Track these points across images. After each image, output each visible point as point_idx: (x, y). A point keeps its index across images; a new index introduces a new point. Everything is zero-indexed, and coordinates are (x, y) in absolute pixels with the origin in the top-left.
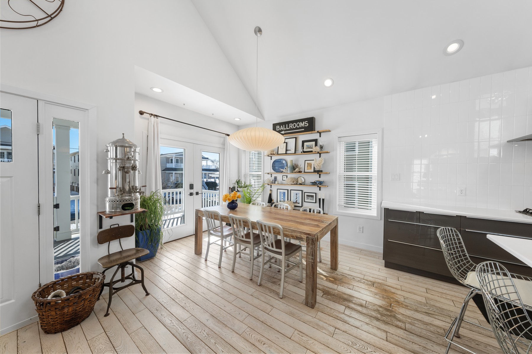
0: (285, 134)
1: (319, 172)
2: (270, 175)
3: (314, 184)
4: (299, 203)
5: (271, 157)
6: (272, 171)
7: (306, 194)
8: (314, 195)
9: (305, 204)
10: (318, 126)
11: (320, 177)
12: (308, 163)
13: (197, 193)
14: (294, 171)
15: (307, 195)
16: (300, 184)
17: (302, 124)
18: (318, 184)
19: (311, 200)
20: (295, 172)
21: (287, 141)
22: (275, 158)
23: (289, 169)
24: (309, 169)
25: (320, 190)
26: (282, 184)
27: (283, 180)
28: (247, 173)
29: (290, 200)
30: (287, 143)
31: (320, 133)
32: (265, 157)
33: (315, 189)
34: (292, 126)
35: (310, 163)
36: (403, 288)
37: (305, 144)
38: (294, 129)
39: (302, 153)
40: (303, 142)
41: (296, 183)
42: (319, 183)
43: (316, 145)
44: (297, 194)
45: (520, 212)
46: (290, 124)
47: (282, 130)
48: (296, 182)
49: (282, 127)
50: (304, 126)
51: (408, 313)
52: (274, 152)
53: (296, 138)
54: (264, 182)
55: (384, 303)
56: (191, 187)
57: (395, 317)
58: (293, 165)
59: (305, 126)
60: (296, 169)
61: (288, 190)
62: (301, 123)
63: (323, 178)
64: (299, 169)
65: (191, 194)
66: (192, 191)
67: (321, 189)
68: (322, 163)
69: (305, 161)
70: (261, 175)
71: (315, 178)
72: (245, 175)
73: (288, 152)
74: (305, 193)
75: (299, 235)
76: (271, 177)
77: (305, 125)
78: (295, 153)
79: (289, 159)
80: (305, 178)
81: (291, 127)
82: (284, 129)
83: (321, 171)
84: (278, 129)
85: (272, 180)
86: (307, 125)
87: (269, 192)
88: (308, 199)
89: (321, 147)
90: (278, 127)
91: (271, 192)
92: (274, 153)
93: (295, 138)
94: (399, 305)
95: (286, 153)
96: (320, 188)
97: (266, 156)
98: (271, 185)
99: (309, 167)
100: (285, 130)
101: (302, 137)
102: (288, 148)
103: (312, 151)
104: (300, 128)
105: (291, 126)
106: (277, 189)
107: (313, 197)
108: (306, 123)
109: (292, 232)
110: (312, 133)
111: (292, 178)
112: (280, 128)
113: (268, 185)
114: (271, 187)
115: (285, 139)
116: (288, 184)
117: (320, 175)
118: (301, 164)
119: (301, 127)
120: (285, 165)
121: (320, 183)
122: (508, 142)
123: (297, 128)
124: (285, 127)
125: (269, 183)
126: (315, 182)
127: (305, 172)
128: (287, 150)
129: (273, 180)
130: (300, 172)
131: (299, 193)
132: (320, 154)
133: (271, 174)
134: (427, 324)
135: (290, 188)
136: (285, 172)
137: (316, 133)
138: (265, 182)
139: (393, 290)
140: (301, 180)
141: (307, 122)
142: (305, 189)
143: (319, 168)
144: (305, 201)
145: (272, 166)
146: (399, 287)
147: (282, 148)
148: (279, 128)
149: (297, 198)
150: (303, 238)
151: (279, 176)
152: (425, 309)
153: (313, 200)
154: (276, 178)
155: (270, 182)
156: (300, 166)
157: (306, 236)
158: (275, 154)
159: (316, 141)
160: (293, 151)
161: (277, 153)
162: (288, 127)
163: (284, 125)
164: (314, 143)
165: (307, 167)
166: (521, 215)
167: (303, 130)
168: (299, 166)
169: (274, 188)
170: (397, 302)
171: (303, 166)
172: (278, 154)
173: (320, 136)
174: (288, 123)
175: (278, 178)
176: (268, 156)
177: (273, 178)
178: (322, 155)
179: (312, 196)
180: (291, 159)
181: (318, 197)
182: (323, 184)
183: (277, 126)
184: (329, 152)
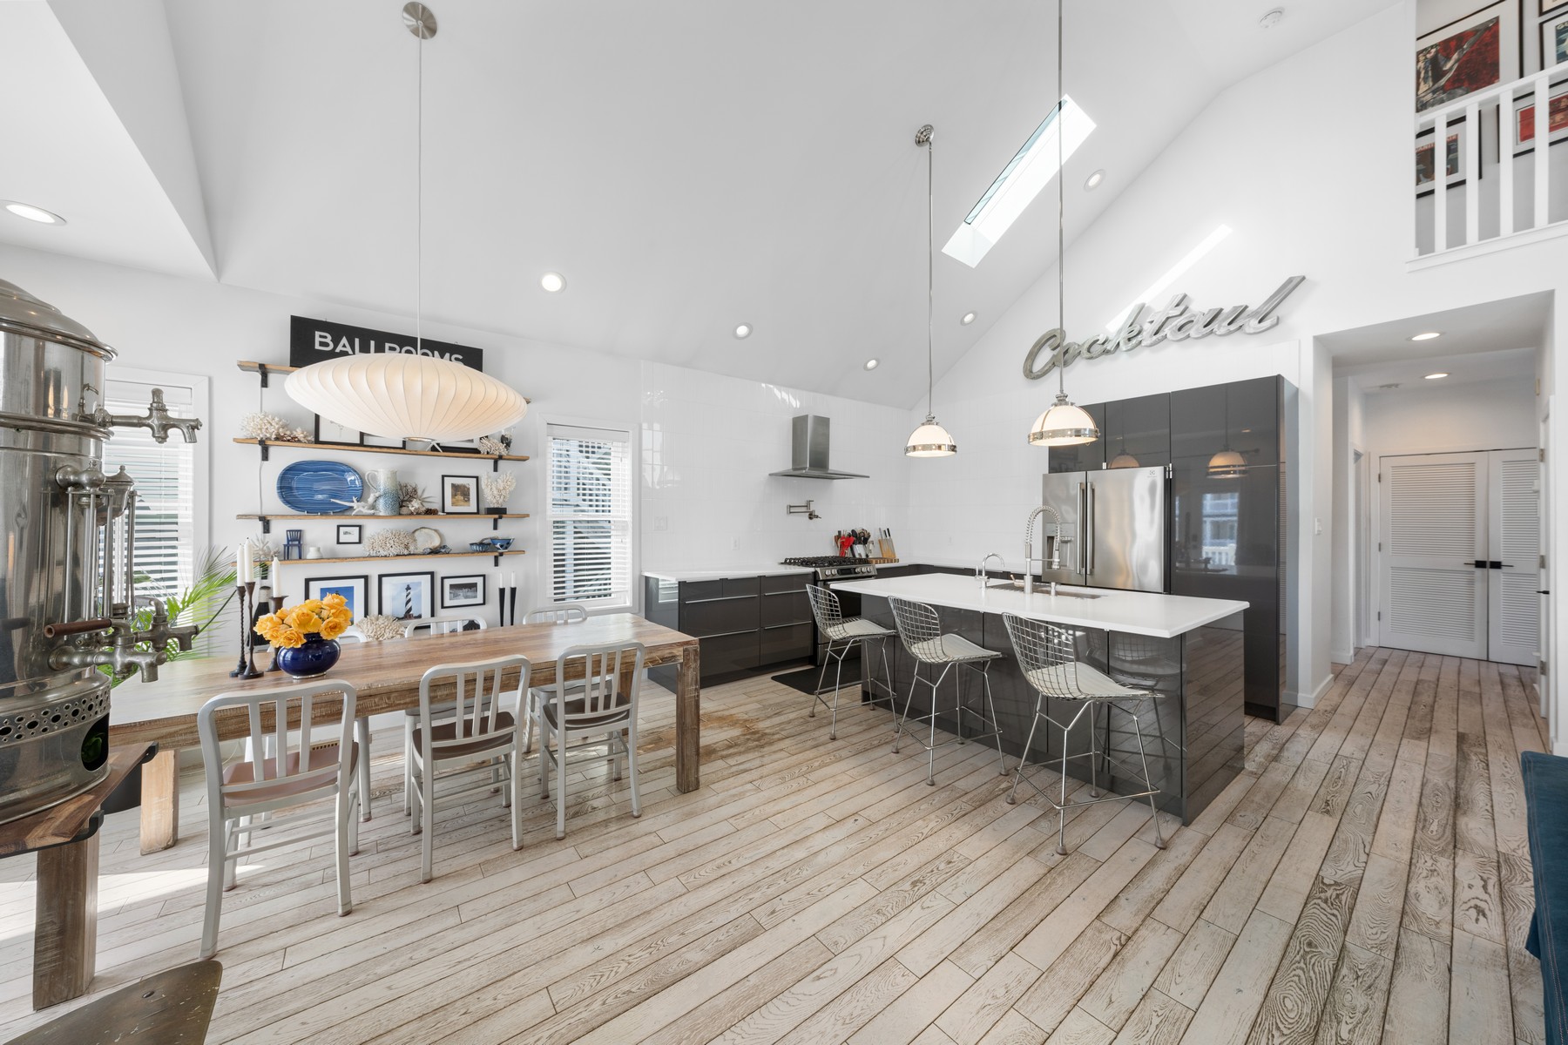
2: (260, 524)
3: (484, 547)
4: (420, 617)
5: (266, 448)
7: (448, 583)
8: (479, 581)
9: (444, 614)
11: (495, 528)
14: (404, 510)
15: (452, 586)
19: (466, 597)
22: (284, 457)
23: (379, 502)
24: (462, 503)
25: (497, 564)
26: (334, 558)
27: (338, 543)
29: (380, 612)
33: (483, 564)
35: (465, 486)
36: (731, 706)
39: (432, 450)
41: (413, 548)
44: (408, 588)
45: (782, 563)
46: (386, 345)
49: (344, 340)
51: (767, 723)
52: (285, 431)
55: (741, 730)
57: (766, 734)
58: (400, 487)
60: (409, 501)
61: (366, 578)
62: (436, 352)
63: (506, 529)
64: (421, 504)
67: (502, 560)
69: (445, 477)
71: (482, 529)
73: (371, 441)
74: (442, 578)
75: (668, 651)
78: (402, 446)
79: (371, 463)
80: (442, 531)
83: (501, 511)
84: (322, 344)
88: (455, 596)
89: (508, 443)
90: (324, 337)
92: (293, 435)
94: (752, 722)
95: (362, 445)
96: (497, 558)
99: (460, 498)
103: (477, 449)
106: (309, 580)
107: (473, 589)
108: (458, 360)
114: (265, 577)
117: (497, 521)
118: (427, 487)
120: (355, 485)
122: (770, 475)
126: (486, 544)
127: (443, 513)
128: (361, 432)
129: (272, 546)
130: (429, 512)
132: (497, 460)
133: (267, 523)
134: (789, 722)
135: (373, 569)
136: (363, 511)
139: (726, 713)
140: (430, 538)
141: (461, 357)
142: (447, 567)
143: (501, 501)
144: (446, 604)
145: (280, 488)
146: (724, 707)
148: (329, 339)
151: (321, 528)
152: (770, 712)
154: (295, 540)
156: (425, 491)
157: (681, 649)
158: (299, 441)
161: (312, 438)
163: (357, 341)
165: (454, 496)
166: (783, 566)
168: (421, 493)
169: (291, 577)
170: (746, 721)
171: (433, 493)
172: (317, 441)
174: (380, 337)
175: (308, 537)
177: (278, 536)
178: (501, 463)
179: (474, 586)
181: (493, 586)
182: (507, 547)
183: (317, 334)
184: (524, 459)
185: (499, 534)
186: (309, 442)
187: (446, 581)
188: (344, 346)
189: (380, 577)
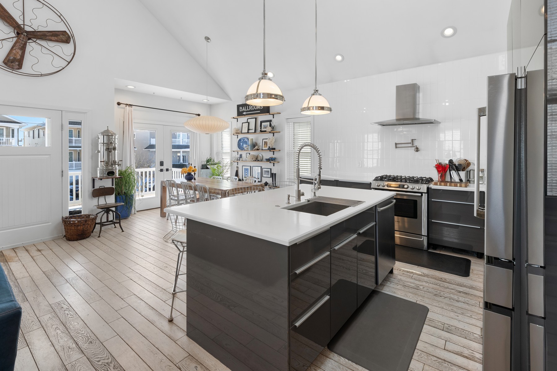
0: (246, 115)
1: (272, 149)
2: (236, 153)
3: (269, 160)
5: (237, 135)
6: (238, 149)
7: (264, 170)
8: (270, 170)
9: (263, 178)
11: (274, 154)
12: (264, 142)
13: (167, 170)
14: (253, 149)
16: (259, 161)
17: (258, 106)
18: (272, 160)
19: (267, 175)
20: (255, 150)
21: (248, 121)
22: (241, 136)
23: (249, 147)
24: (266, 147)
25: (274, 166)
26: (246, 161)
27: (246, 157)
28: (219, 151)
30: (249, 123)
31: (273, 115)
33: (269, 165)
35: (267, 142)
37: (263, 124)
38: (252, 111)
39: (260, 132)
43: (270, 125)
44: (257, 170)
48: (256, 159)
49: (244, 108)
52: (239, 131)
53: (256, 118)
56: (162, 164)
58: (254, 143)
59: (260, 108)
60: (255, 147)
61: (251, 166)
63: (276, 155)
64: (258, 147)
65: (162, 170)
66: (162, 167)
68: (273, 142)
69: (263, 139)
71: (269, 155)
72: (217, 153)
73: (250, 131)
74: (263, 168)
76: (238, 154)
78: (255, 132)
79: (250, 137)
80: (263, 155)
82: (246, 110)
83: (274, 149)
84: (241, 110)
87: (236, 169)
88: (265, 174)
89: (274, 127)
91: (238, 169)
93: (255, 119)
95: (248, 133)
96: (274, 163)
98: (238, 162)
99: (265, 145)
100: (246, 112)
101: (260, 118)
102: (250, 128)
105: (251, 108)
106: (242, 166)
110: (266, 115)
111: (252, 156)
112: (242, 109)
113: (235, 162)
114: (238, 165)
115: (248, 119)
116: (250, 160)
117: (274, 152)
118: (260, 143)
119: (258, 109)
120: (247, 142)
123: (255, 110)
124: (246, 109)
125: (236, 160)
126: (269, 159)
127: (262, 150)
128: (249, 129)
129: (238, 158)
130: (258, 150)
131: (259, 169)
132: (273, 133)
133: (238, 152)
135: (252, 164)
136: (247, 150)
137: (270, 115)
138: (233, 160)
140: (260, 156)
142: (264, 165)
143: (272, 146)
144: (263, 176)
145: (238, 144)
147: (245, 128)
148: (241, 109)
149: (257, 174)
151: (244, 153)
153: (269, 175)
154: (241, 156)
158: (240, 133)
159: (270, 121)
160: (253, 131)
162: (249, 109)
164: (269, 123)
165: (264, 145)
167: (259, 111)
169: (240, 165)
171: (261, 144)
172: (242, 133)
173: (273, 118)
174: (249, 105)
175: (243, 156)
176: (234, 135)
177: (239, 156)
178: (275, 134)
179: (268, 171)
181: (272, 172)
182: (276, 160)
183: (240, 107)
184: (280, 132)
185: (274, 156)
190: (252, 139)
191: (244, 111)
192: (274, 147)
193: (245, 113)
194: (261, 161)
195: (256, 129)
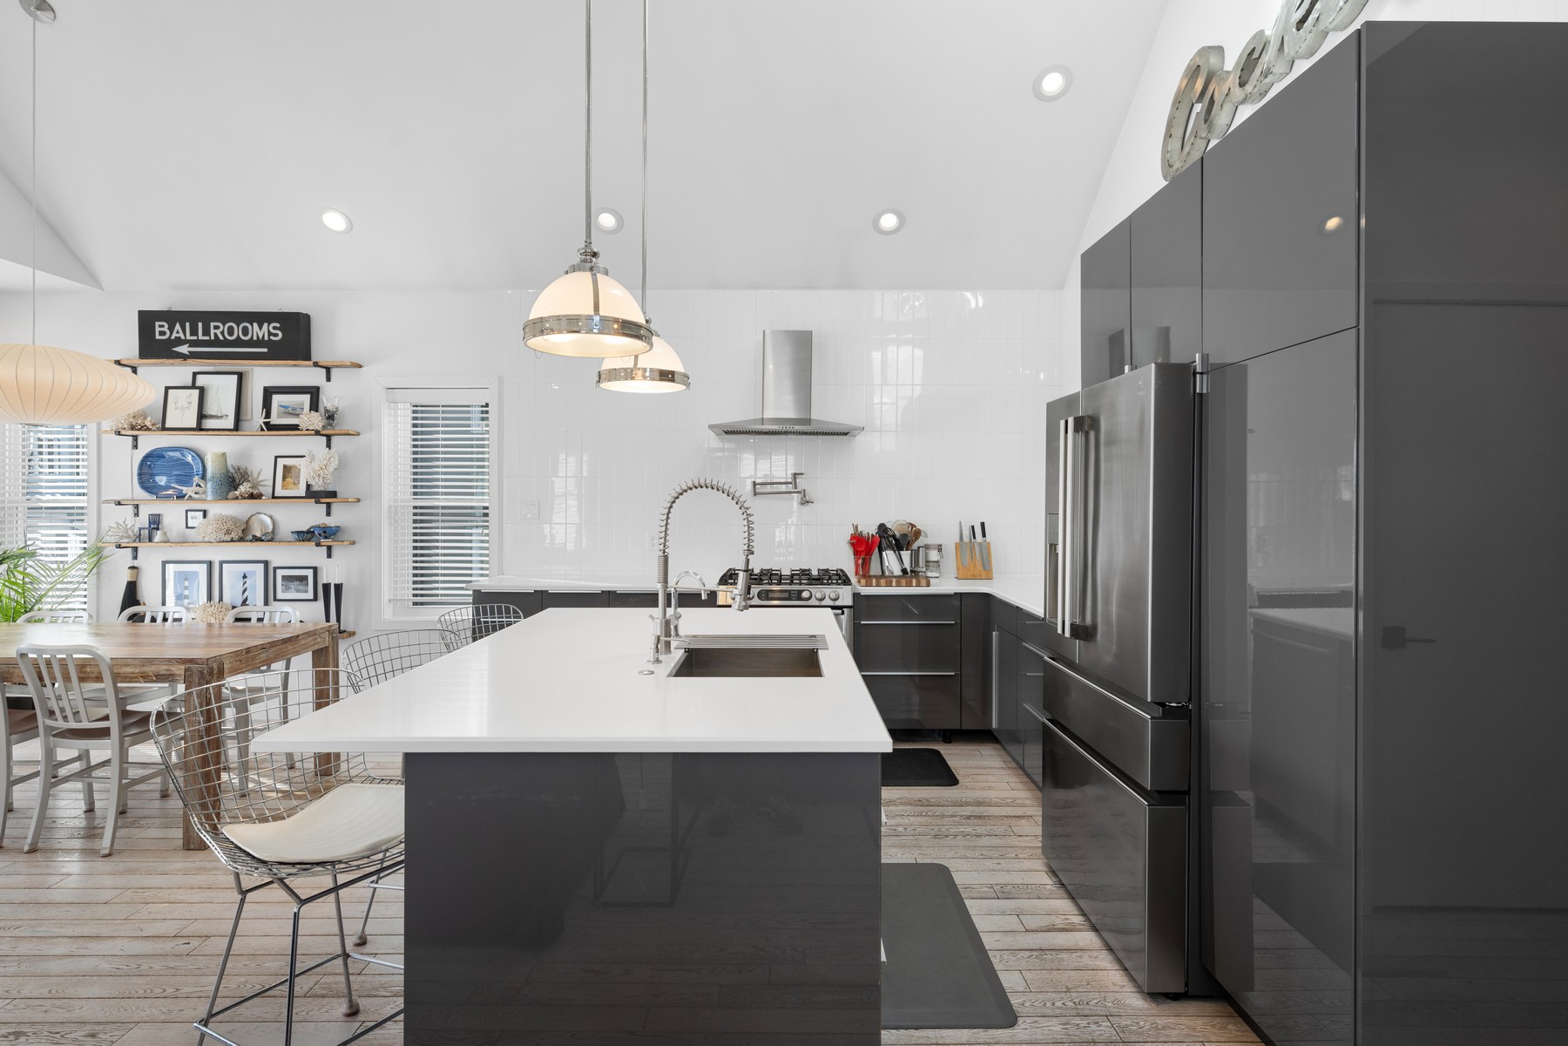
0: (193, 356)
1: (322, 496)
2: (130, 509)
3: (306, 536)
4: (254, 608)
5: (135, 438)
6: (140, 493)
7: (280, 573)
8: (310, 573)
9: (275, 607)
10: (321, 348)
11: (328, 514)
12: (285, 467)
14: (231, 495)
15: (284, 578)
16: (257, 539)
17: (258, 331)
18: (320, 535)
19: (298, 591)
20: (237, 498)
21: (201, 380)
22: (150, 443)
23: (209, 485)
24: (291, 486)
25: (329, 556)
26: (184, 542)
27: (187, 527)
28: (10, 502)
29: (221, 599)
30: (202, 390)
31: (328, 370)
32: (104, 436)
33: (310, 555)
34: (222, 333)
35: (292, 467)
37: (277, 400)
38: (226, 343)
39: (262, 430)
40: (269, 393)
41: (240, 534)
42: (321, 532)
43: (314, 406)
44: (245, 577)
46: (212, 324)
47: (178, 339)
48: (243, 533)
49: (178, 327)
50: (266, 338)
52: (145, 418)
53: (240, 376)
54: (99, 538)
58: (232, 470)
59: (272, 338)
60: (239, 485)
61: (210, 564)
62: (255, 325)
63: (340, 517)
64: (250, 487)
67: (335, 552)
68: (332, 469)
69: (276, 457)
70: (82, 508)
71: (312, 515)
73: (209, 424)
74: (275, 569)
75: (165, 667)
76: (137, 514)
77: (270, 334)
78: (237, 427)
79: (213, 448)
80: (277, 517)
81: (215, 334)
82: (189, 337)
83: (333, 494)
84: (162, 333)
85: (136, 530)
86: (276, 335)
87: (125, 577)
88: (287, 589)
89: (330, 416)
90: (160, 326)
91: (136, 575)
92: (148, 423)
93: (236, 376)
95: (199, 428)
96: (329, 548)
97: (106, 432)
98: (135, 549)
99: (290, 480)
100: (192, 344)
101: (264, 375)
102: (210, 409)
103: (298, 425)
104: (251, 343)
105: (218, 332)
106: (164, 563)
107: (305, 582)
108: (274, 328)
109: (143, 666)
110: (295, 365)
111: (223, 520)
112: (171, 329)
113: (119, 547)
114: (135, 558)
115: (196, 374)
116: (207, 539)
117: (329, 505)
118: (262, 470)
119: (255, 338)
120: (197, 467)
121: (325, 532)
123: (238, 343)
124: (194, 332)
125: (126, 540)
126: (309, 532)
127: (274, 497)
128: (201, 416)
129: (140, 529)
130: (252, 496)
131: (254, 573)
132: (329, 437)
133: (137, 507)
135: (217, 554)
136: (194, 495)
137: (310, 366)
138: (107, 539)
140: (262, 523)
141: (278, 325)
142: (281, 556)
143: (321, 482)
144: (278, 597)
145: (140, 474)
147: (183, 408)
148: (165, 329)
149: (245, 591)
150: (177, 673)
151: (173, 514)
153: (306, 591)
154: (155, 522)
155: (129, 537)
156: (259, 474)
157: (183, 667)
158: (148, 429)
159: (314, 392)
160: (228, 423)
161: (160, 425)
162: (206, 332)
163: (188, 325)
164: (306, 398)
165: (284, 478)
167: (265, 350)
168: (255, 475)
169: (150, 559)
171: (266, 476)
172: (164, 428)
173: (328, 379)
174: (208, 317)
175: (166, 521)
176: (119, 433)
177: (143, 520)
178: (334, 440)
179: (303, 579)
180: (221, 450)
181: (323, 579)
182: (340, 536)
183: (157, 324)
184: (358, 434)
185: (331, 522)
186: (158, 429)
187: (278, 571)
188: (178, 332)
189: (221, 563)
190: (224, 455)
191: (179, 342)
192: (330, 488)
193: (184, 349)
194: (271, 540)
195: (242, 417)
